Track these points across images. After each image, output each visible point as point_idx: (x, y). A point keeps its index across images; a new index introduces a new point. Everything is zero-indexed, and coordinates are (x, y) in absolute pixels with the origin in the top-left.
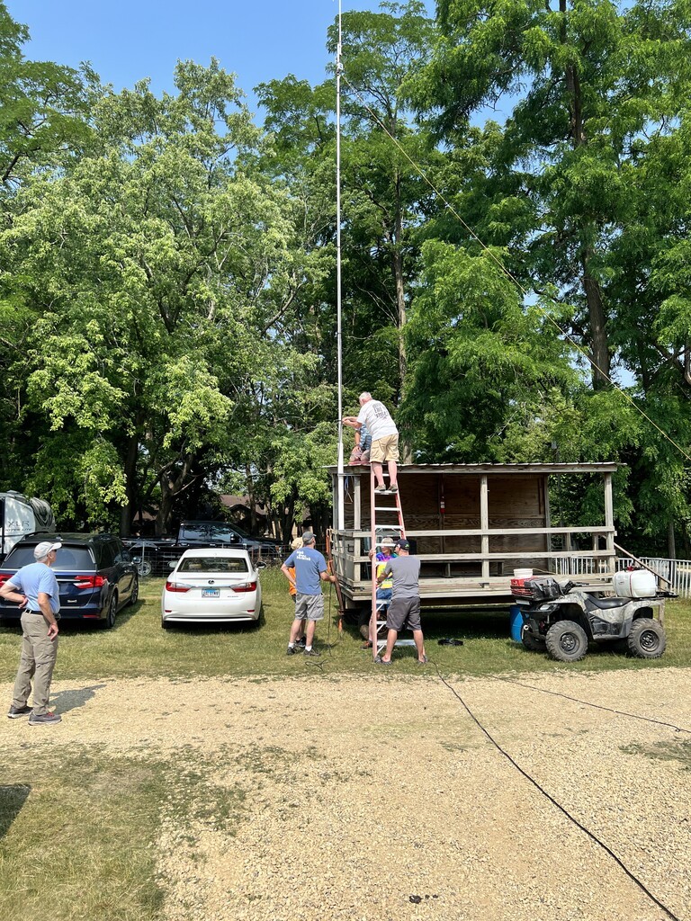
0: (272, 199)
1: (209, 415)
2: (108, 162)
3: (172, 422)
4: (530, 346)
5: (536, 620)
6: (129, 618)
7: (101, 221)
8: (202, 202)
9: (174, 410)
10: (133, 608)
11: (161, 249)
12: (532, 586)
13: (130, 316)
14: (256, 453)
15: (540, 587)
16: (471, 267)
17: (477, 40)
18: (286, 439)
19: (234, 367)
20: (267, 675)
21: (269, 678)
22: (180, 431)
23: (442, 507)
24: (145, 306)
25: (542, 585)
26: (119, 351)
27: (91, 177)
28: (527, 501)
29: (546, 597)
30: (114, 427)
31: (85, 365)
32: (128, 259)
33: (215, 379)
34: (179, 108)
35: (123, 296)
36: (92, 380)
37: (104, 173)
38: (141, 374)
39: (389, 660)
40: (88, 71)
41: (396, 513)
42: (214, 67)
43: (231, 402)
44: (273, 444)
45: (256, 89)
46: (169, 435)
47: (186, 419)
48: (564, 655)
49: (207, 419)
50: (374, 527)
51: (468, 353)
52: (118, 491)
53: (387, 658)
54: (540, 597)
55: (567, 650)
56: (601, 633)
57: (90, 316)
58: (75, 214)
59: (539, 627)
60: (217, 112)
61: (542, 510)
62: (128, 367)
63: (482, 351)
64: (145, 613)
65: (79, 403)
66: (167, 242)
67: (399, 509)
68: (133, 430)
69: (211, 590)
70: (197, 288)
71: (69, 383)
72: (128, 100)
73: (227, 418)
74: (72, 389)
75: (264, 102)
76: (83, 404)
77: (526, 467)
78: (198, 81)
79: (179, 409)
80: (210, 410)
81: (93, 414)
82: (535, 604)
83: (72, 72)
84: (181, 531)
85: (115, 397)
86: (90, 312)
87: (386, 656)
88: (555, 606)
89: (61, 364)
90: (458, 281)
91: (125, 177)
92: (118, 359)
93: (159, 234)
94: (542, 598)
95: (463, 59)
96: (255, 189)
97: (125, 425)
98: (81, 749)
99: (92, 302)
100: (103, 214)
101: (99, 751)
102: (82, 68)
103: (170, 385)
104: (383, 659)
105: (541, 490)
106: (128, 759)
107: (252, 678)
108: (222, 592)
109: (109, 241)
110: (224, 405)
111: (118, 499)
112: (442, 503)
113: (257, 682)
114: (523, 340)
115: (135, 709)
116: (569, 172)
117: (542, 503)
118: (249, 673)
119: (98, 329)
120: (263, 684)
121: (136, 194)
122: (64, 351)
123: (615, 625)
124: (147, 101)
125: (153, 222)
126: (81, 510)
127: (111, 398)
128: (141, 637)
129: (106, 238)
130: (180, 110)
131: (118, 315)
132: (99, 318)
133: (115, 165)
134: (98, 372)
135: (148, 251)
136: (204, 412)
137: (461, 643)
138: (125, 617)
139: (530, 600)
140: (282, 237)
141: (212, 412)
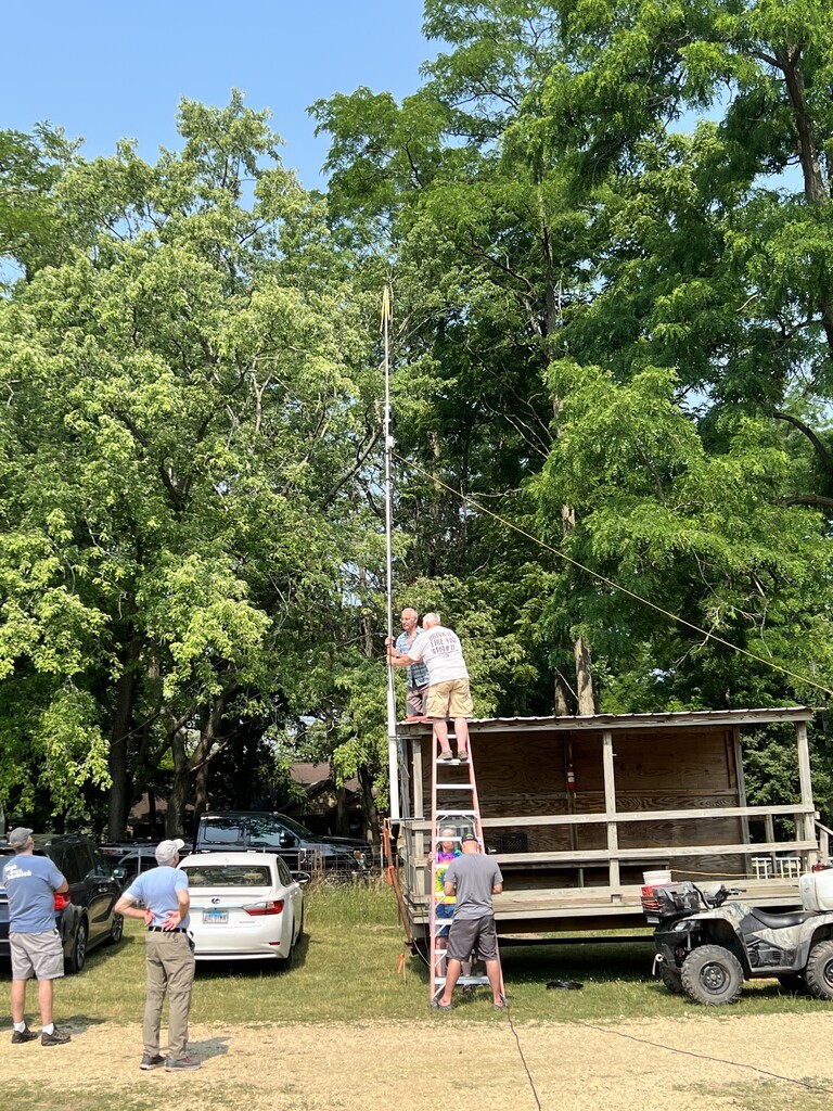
0: (319, 311)
1: (231, 643)
2: (76, 275)
3: (176, 656)
4: (722, 520)
5: (670, 945)
6: (105, 960)
7: (65, 363)
8: (214, 323)
9: (178, 639)
10: (113, 948)
11: (152, 398)
12: (660, 895)
13: (110, 500)
14: (314, 697)
15: (671, 896)
16: (612, 407)
17: (611, 64)
18: (357, 673)
19: (277, 560)
20: (273, 1020)
21: (274, 1024)
22: (188, 671)
23: (571, 780)
24: (134, 483)
25: (673, 893)
26: (96, 551)
27: (51, 298)
28: (708, 768)
29: (680, 912)
30: (90, 669)
31: (45, 577)
32: (105, 416)
33: (242, 586)
34: (181, 174)
35: (100, 468)
36: (55, 599)
37: (70, 290)
38: (129, 584)
39: (448, 1003)
40: (46, 135)
41: (470, 792)
42: (237, 105)
43: (268, 621)
44: (338, 682)
45: (311, 110)
46: (172, 676)
47: (196, 652)
48: (706, 995)
49: (228, 650)
50: (436, 813)
51: (617, 536)
52: (97, 766)
53: (446, 1001)
54: (672, 910)
55: (712, 988)
56: (771, 965)
57: (51, 504)
58: (27, 360)
59: (676, 957)
60: (243, 167)
61: (732, 781)
62: (111, 575)
63: (637, 530)
64: (130, 954)
65: (36, 636)
66: (161, 390)
67: (472, 786)
68: (119, 670)
69: (217, 913)
70: (211, 449)
71: (22, 606)
72: (105, 172)
73: (260, 646)
74: (26, 614)
75: (325, 127)
76: (42, 637)
77: (670, 717)
78: (211, 130)
79: (185, 636)
80: (234, 635)
81: (59, 651)
82: (667, 922)
83: (24, 137)
84: (201, 830)
85: (89, 623)
86: (52, 495)
87: (445, 997)
88: (693, 923)
89: (10, 578)
90: (595, 427)
91: (99, 293)
92: (94, 563)
93: (151, 376)
94: (675, 913)
95: (593, 90)
96: (291, 299)
97: (106, 663)
98: (22, 1084)
99: (55, 480)
100: (66, 353)
101: (42, 1086)
102: (37, 131)
103: (173, 599)
104: (441, 1002)
105: (729, 748)
106: (73, 1092)
107: (251, 1024)
108: (232, 915)
109: (77, 392)
110: (255, 624)
111: (96, 779)
112: (570, 774)
113: (257, 1028)
114: (711, 510)
115: (91, 1052)
116: (770, 246)
117: (732, 770)
118: (249, 1019)
119: (63, 522)
120: (264, 1030)
121: (116, 318)
122: (14, 555)
123: (791, 953)
124: (133, 173)
125: (145, 358)
126: (44, 797)
127: (84, 625)
128: (118, 983)
129: (73, 387)
130: (184, 178)
131: (95, 496)
132: (65, 504)
133: (85, 276)
134: (64, 587)
135: (134, 402)
136: (223, 638)
137: (579, 987)
138: (99, 959)
139: (660, 917)
140: (334, 366)
141: (237, 637)
